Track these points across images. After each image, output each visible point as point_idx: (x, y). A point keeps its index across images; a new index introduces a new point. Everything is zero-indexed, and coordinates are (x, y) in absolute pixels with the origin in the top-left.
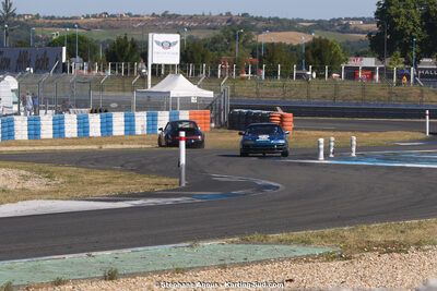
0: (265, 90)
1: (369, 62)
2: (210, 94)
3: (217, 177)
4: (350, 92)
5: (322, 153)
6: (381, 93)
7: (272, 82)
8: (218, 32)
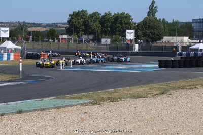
0: (36, 46)
1: (66, 37)
2: (20, 47)
3: (30, 75)
4: (63, 46)
5: (61, 66)
6: (74, 47)
7: (38, 43)
8: (16, 28)
